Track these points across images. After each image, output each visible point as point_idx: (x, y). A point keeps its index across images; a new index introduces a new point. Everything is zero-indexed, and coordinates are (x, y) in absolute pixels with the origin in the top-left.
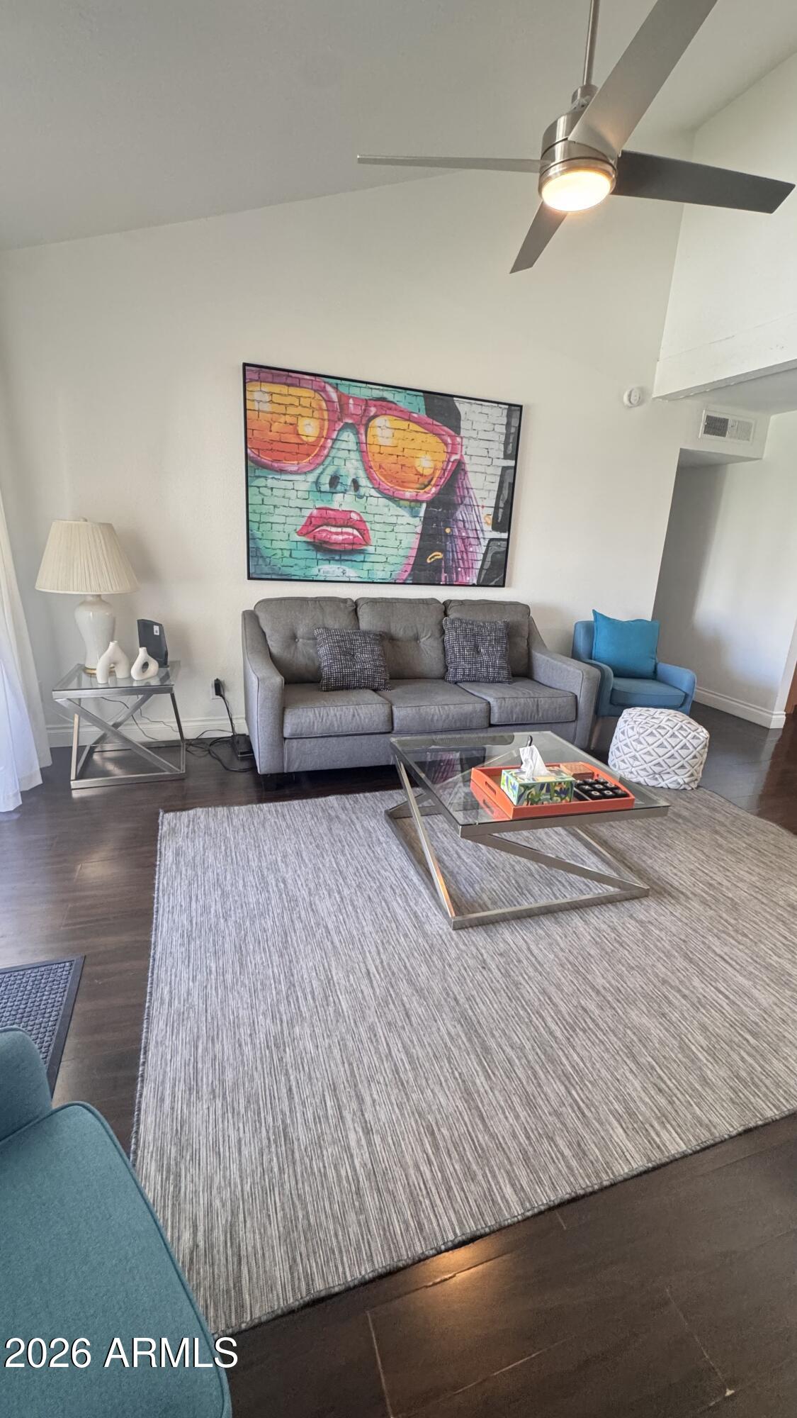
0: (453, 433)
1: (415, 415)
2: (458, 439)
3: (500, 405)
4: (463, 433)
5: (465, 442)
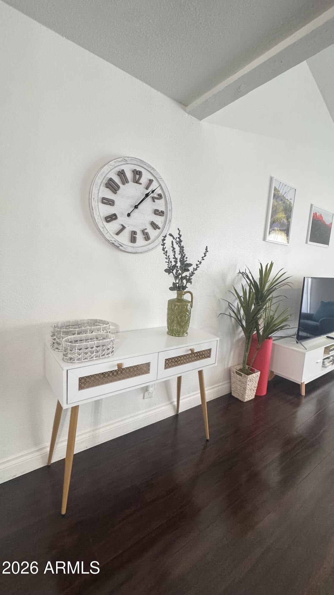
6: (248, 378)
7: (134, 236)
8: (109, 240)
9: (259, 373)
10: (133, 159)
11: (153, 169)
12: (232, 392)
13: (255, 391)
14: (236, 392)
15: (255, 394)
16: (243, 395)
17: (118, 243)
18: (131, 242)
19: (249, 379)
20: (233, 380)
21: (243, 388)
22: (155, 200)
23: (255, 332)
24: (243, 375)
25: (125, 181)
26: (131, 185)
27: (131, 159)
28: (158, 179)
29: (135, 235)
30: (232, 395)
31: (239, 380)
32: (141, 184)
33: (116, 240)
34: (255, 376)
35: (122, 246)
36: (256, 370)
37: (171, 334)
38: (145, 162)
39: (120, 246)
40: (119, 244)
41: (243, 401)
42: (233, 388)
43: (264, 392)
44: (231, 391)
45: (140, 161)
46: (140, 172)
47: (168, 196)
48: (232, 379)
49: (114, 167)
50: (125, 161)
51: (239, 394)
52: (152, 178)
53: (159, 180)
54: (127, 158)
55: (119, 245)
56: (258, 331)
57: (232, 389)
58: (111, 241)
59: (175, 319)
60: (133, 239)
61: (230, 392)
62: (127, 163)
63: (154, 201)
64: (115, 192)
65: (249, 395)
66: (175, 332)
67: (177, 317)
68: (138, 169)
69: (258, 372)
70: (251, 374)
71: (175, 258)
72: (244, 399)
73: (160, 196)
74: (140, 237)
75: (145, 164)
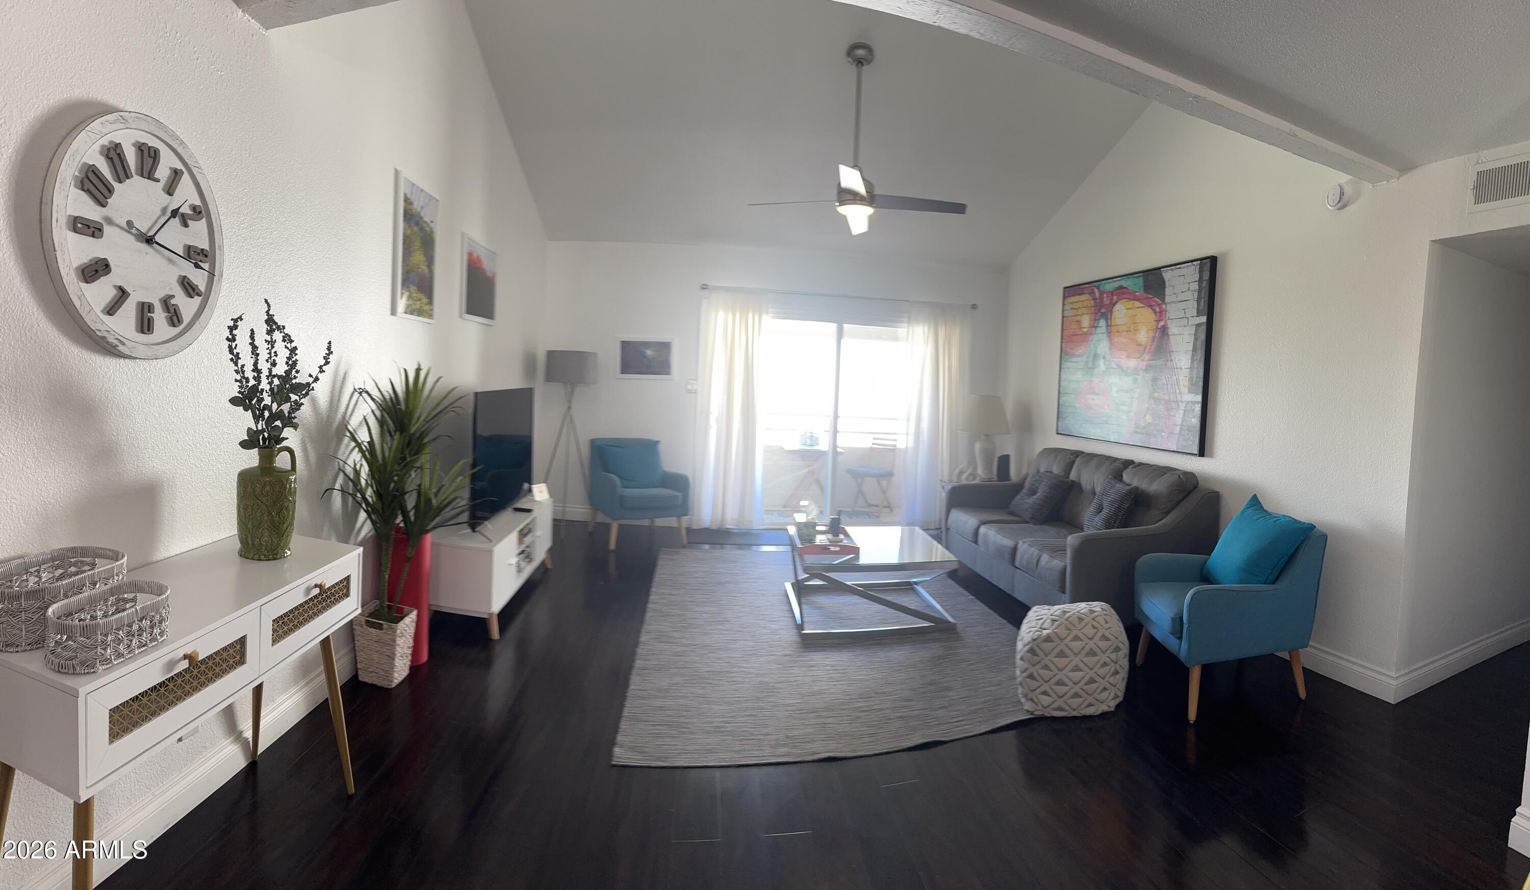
0: (1160, 302)
1: (1137, 294)
2: (1164, 306)
3: (1194, 263)
4: (1168, 299)
5: (1169, 307)
6: (396, 630)
7: (149, 314)
8: (93, 328)
9: (415, 613)
10: (140, 118)
11: (182, 143)
12: (360, 672)
13: (410, 658)
14: (370, 670)
15: (409, 663)
16: (389, 673)
17: (114, 336)
18: (143, 332)
19: (399, 631)
20: (360, 641)
21: (388, 656)
22: (190, 222)
23: (399, 520)
24: (385, 626)
25: (122, 173)
26: (137, 182)
27: (137, 117)
28: (193, 169)
29: (149, 312)
30: (360, 679)
31: (376, 639)
32: (157, 181)
33: (109, 330)
34: (408, 624)
35: (123, 344)
36: (406, 608)
37: (256, 557)
38: (166, 127)
39: (119, 344)
40: (117, 339)
41: (390, 687)
42: (361, 662)
43: (424, 657)
44: (356, 669)
45: (154, 123)
46: (155, 151)
47: (214, 213)
48: (356, 642)
49: (99, 137)
50: (123, 121)
51: (376, 673)
52: (180, 166)
53: (195, 170)
54: (127, 113)
55: (116, 342)
56: (405, 514)
57: (359, 666)
58: (98, 333)
59: (266, 518)
60: (145, 325)
61: (354, 673)
62: (128, 126)
63: (186, 225)
64: (104, 203)
65: (401, 670)
66: (266, 549)
67: (270, 513)
68: (153, 142)
69: (413, 611)
70: (402, 618)
71: (256, 369)
72: (392, 681)
73: (198, 212)
74: (159, 317)
75: (165, 130)
